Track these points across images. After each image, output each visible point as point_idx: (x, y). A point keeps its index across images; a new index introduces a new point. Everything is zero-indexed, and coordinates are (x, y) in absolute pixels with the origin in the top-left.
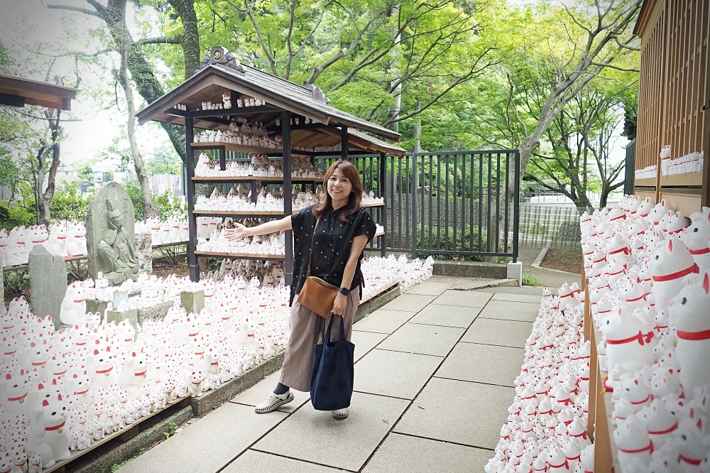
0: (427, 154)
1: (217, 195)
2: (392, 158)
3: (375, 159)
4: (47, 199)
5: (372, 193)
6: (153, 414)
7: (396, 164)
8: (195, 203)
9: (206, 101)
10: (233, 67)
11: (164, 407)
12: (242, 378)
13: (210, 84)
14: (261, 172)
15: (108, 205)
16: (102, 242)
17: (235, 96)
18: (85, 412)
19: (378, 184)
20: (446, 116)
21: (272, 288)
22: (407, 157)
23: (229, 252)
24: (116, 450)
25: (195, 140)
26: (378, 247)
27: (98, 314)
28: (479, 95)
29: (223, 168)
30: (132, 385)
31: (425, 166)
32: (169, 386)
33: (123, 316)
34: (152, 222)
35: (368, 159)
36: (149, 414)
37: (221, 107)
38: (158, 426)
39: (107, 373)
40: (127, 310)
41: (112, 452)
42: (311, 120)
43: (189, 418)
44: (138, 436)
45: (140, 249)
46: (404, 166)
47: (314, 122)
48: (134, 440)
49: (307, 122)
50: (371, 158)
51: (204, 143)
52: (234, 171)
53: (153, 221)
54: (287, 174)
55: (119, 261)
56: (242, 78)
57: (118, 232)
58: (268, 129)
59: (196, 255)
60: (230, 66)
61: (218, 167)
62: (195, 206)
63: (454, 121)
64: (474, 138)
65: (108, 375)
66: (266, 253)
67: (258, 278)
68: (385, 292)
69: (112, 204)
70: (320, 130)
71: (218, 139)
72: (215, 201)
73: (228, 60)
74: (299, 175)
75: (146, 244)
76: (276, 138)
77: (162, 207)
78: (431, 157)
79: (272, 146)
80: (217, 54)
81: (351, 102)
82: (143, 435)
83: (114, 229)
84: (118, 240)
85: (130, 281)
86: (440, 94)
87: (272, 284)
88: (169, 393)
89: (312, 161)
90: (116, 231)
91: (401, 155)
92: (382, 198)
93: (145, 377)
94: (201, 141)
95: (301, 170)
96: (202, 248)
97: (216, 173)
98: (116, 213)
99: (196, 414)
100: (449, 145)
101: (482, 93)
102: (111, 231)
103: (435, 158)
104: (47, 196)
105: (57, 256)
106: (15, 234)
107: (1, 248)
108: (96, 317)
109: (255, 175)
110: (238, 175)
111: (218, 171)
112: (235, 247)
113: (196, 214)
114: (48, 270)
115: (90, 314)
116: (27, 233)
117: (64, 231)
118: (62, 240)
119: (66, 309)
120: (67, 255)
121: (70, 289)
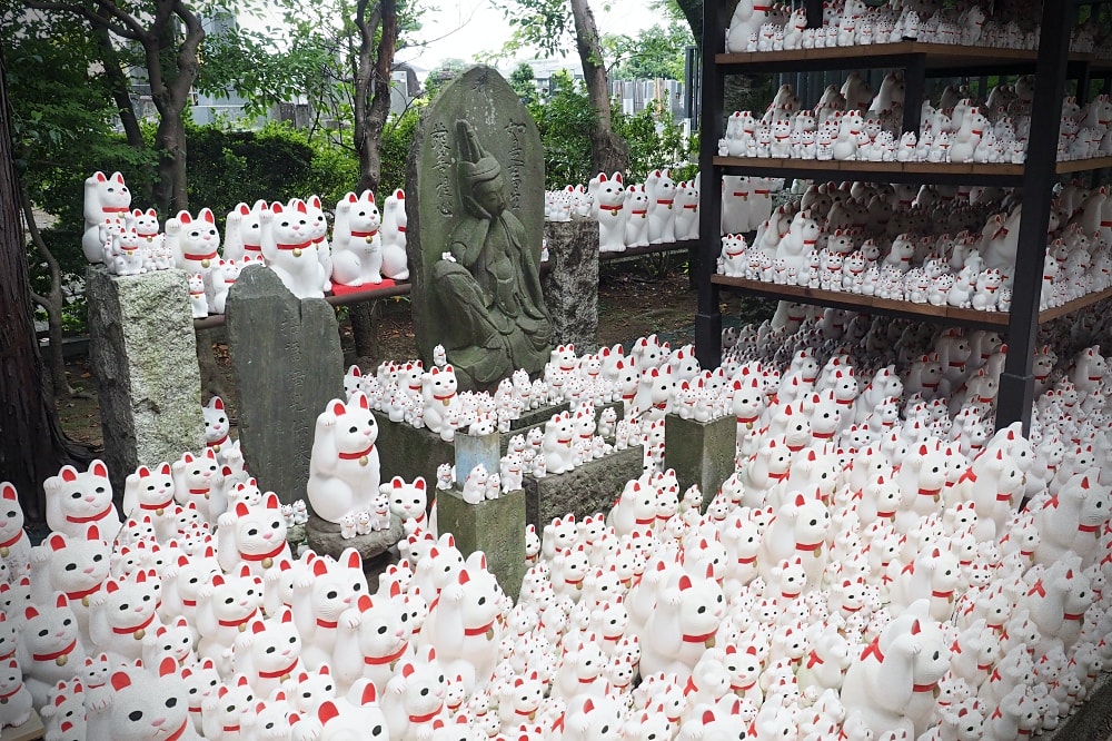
1: (788, 111)
4: (373, 126)
8: (721, 136)
15: (464, 144)
16: (446, 256)
23: (812, 285)
27: (419, 485)
29: (815, 21)
33: (480, 515)
34: (604, 188)
40: (493, 494)
45: (568, 264)
53: (607, 185)
55: (494, 317)
57: (492, 226)
59: (715, 285)
61: (797, 20)
62: (721, 143)
66: (938, 300)
69: (475, 139)
72: (783, 129)
75: (584, 251)
77: (637, 143)
83: (480, 217)
84: (491, 250)
85: (521, 376)
90: (486, 222)
96: (736, 263)
97: (794, 36)
98: (487, 166)
102: (471, 223)
104: (374, 118)
105: (312, 301)
106: (237, 221)
107: (198, 263)
108: (411, 495)
109: (923, 38)
110: (865, 41)
111: (803, 29)
112: (833, 271)
113: (720, 166)
114: (283, 344)
115: (397, 484)
116: (265, 220)
117: (369, 213)
118: (363, 240)
119: (323, 477)
120: (379, 279)
121: (327, 417)
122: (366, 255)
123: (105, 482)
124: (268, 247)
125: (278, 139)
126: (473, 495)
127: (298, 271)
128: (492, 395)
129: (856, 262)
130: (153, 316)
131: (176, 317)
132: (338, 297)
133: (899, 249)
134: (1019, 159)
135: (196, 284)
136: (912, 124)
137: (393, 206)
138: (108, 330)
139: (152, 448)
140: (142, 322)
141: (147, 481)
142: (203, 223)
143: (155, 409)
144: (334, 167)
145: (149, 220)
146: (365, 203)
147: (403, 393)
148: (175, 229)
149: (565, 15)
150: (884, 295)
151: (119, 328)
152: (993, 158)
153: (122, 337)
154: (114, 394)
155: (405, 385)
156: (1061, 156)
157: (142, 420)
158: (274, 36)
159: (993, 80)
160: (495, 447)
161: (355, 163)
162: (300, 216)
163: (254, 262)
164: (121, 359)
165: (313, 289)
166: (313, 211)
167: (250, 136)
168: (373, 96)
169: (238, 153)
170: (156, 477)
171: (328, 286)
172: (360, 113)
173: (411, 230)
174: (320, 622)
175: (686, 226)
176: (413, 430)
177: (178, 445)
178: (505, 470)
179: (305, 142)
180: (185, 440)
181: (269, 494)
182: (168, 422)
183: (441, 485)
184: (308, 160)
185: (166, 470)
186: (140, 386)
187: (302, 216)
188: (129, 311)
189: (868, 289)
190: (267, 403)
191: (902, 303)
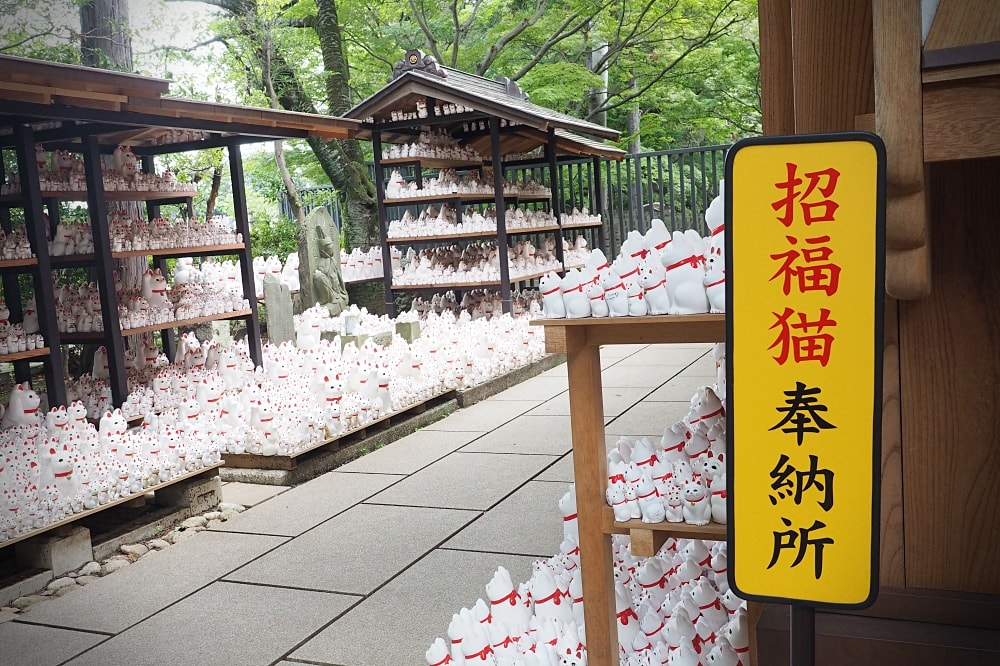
0: (652, 154)
2: (608, 162)
3: (585, 166)
5: (585, 210)
7: (614, 170)
8: (388, 230)
9: (396, 110)
10: (433, 72)
12: (492, 382)
13: (407, 93)
14: (464, 189)
15: (319, 232)
16: (317, 271)
17: (431, 103)
20: (676, 95)
22: (628, 160)
23: (433, 283)
25: (385, 156)
28: (724, 62)
29: (420, 187)
31: (652, 171)
35: (575, 167)
37: (415, 117)
38: (437, 409)
42: (508, 122)
43: (456, 408)
46: (624, 173)
47: (512, 124)
49: (503, 125)
50: (579, 165)
51: (395, 159)
54: (499, 190)
55: (333, 292)
56: (443, 83)
57: (330, 261)
58: (455, 137)
59: (393, 290)
60: (429, 71)
61: (414, 186)
62: (389, 233)
63: (690, 101)
64: (723, 124)
69: (323, 231)
70: (519, 133)
71: (413, 153)
73: (427, 65)
76: (467, 147)
78: (659, 158)
79: (464, 158)
80: (413, 58)
81: (550, 93)
83: (326, 257)
84: (331, 269)
86: (667, 65)
90: (329, 259)
91: (619, 157)
92: (599, 215)
93: (419, 369)
94: (392, 157)
96: (400, 279)
97: (412, 192)
98: (328, 240)
99: (461, 405)
100: (686, 136)
101: (726, 59)
102: (324, 259)
103: (665, 159)
109: (459, 192)
110: (440, 194)
112: (439, 276)
113: (389, 243)
114: (278, 299)
129: (447, 272)
133: (462, 266)
134: (495, 229)
136: (459, 221)
156: (507, 228)
159: (485, 205)
173: (305, 263)
175: (378, 272)
189: (454, 281)
190: (275, 319)
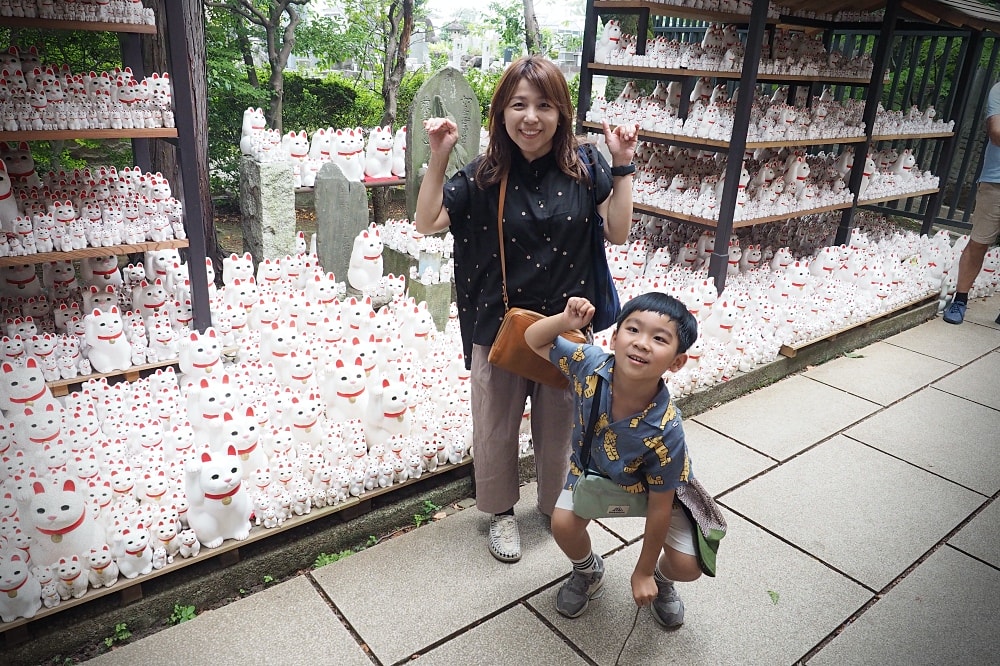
1: (627, 98)
3: (957, 40)
4: (394, 83)
5: (931, 111)
6: (397, 486)
8: (589, 110)
11: (418, 477)
14: (704, 62)
15: (438, 107)
16: (425, 165)
18: (290, 465)
19: (952, 88)
21: (689, 271)
24: (328, 532)
26: (921, 210)
27: (402, 279)
29: (641, 50)
30: (380, 428)
32: (431, 446)
33: (428, 291)
35: (942, 41)
36: (391, 485)
38: (408, 503)
39: (353, 398)
40: (436, 282)
41: (321, 535)
44: (370, 516)
48: (362, 521)
50: (950, 40)
52: (658, 57)
61: (631, 49)
65: (353, 402)
66: (687, 212)
67: (670, 250)
68: (905, 310)
69: (444, 106)
72: (620, 109)
74: (784, 69)
82: (378, 514)
87: (692, 262)
88: (430, 458)
89: (826, 41)
92: (952, 123)
93: (401, 420)
95: (790, 60)
97: (628, 58)
104: (395, 78)
105: (355, 183)
106: (318, 139)
107: (297, 159)
108: (398, 283)
109: (690, 68)
110: (662, 66)
111: (633, 54)
112: (639, 191)
113: (586, 127)
114: (341, 203)
115: (391, 277)
116: (333, 139)
117: (387, 139)
118: (383, 153)
119: (355, 267)
120: (390, 176)
121: (360, 238)
122: (384, 162)
123: (250, 263)
124: (334, 154)
125: (336, 84)
126: (426, 281)
127: (348, 167)
128: (443, 239)
129: (651, 187)
130: (276, 184)
131: (287, 186)
132: (369, 183)
133: (677, 182)
134: (728, 139)
135: (297, 170)
136: (682, 115)
137: (400, 136)
138: (253, 190)
139: (270, 251)
140: (271, 187)
141: (269, 266)
142: (301, 138)
143: (273, 232)
144: (369, 105)
145: (275, 134)
146: (386, 131)
147: (398, 235)
148: (288, 140)
149: (519, 19)
150: (661, 207)
151: (258, 189)
152: (716, 138)
153: (260, 193)
154: (253, 223)
155: (399, 231)
157: (266, 237)
158: (338, 23)
160: (438, 260)
161: (382, 103)
162: (350, 137)
163: (326, 161)
164: (258, 205)
165: (355, 177)
166: (358, 136)
167: (318, 81)
168: (395, 63)
169: (312, 92)
170: (273, 264)
171: (363, 177)
172: (387, 74)
173: (408, 150)
174: (352, 326)
176: (402, 255)
177: (283, 252)
178: (442, 271)
179: (352, 87)
180: (286, 250)
181: (329, 273)
182: (279, 239)
183: (412, 276)
184: (354, 99)
185: (278, 262)
186: (267, 220)
187: (352, 138)
188: (264, 181)
189: (654, 204)
190: (331, 231)
191: (669, 212)
